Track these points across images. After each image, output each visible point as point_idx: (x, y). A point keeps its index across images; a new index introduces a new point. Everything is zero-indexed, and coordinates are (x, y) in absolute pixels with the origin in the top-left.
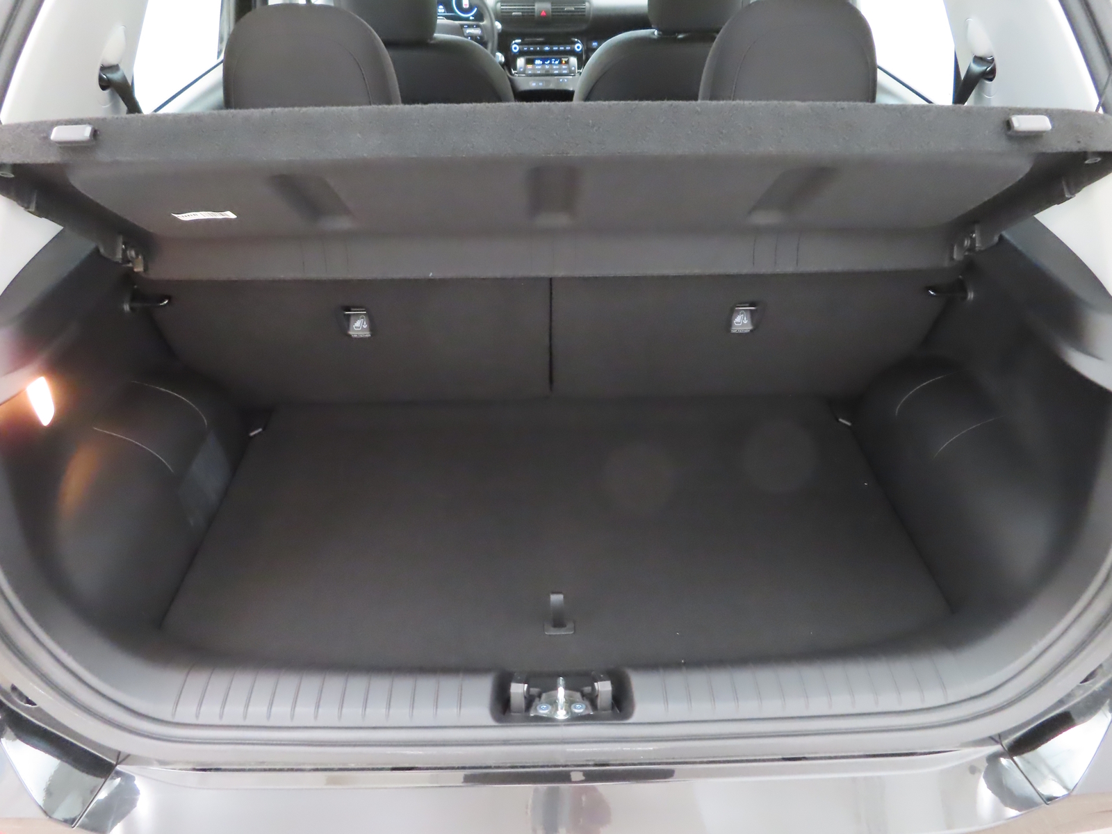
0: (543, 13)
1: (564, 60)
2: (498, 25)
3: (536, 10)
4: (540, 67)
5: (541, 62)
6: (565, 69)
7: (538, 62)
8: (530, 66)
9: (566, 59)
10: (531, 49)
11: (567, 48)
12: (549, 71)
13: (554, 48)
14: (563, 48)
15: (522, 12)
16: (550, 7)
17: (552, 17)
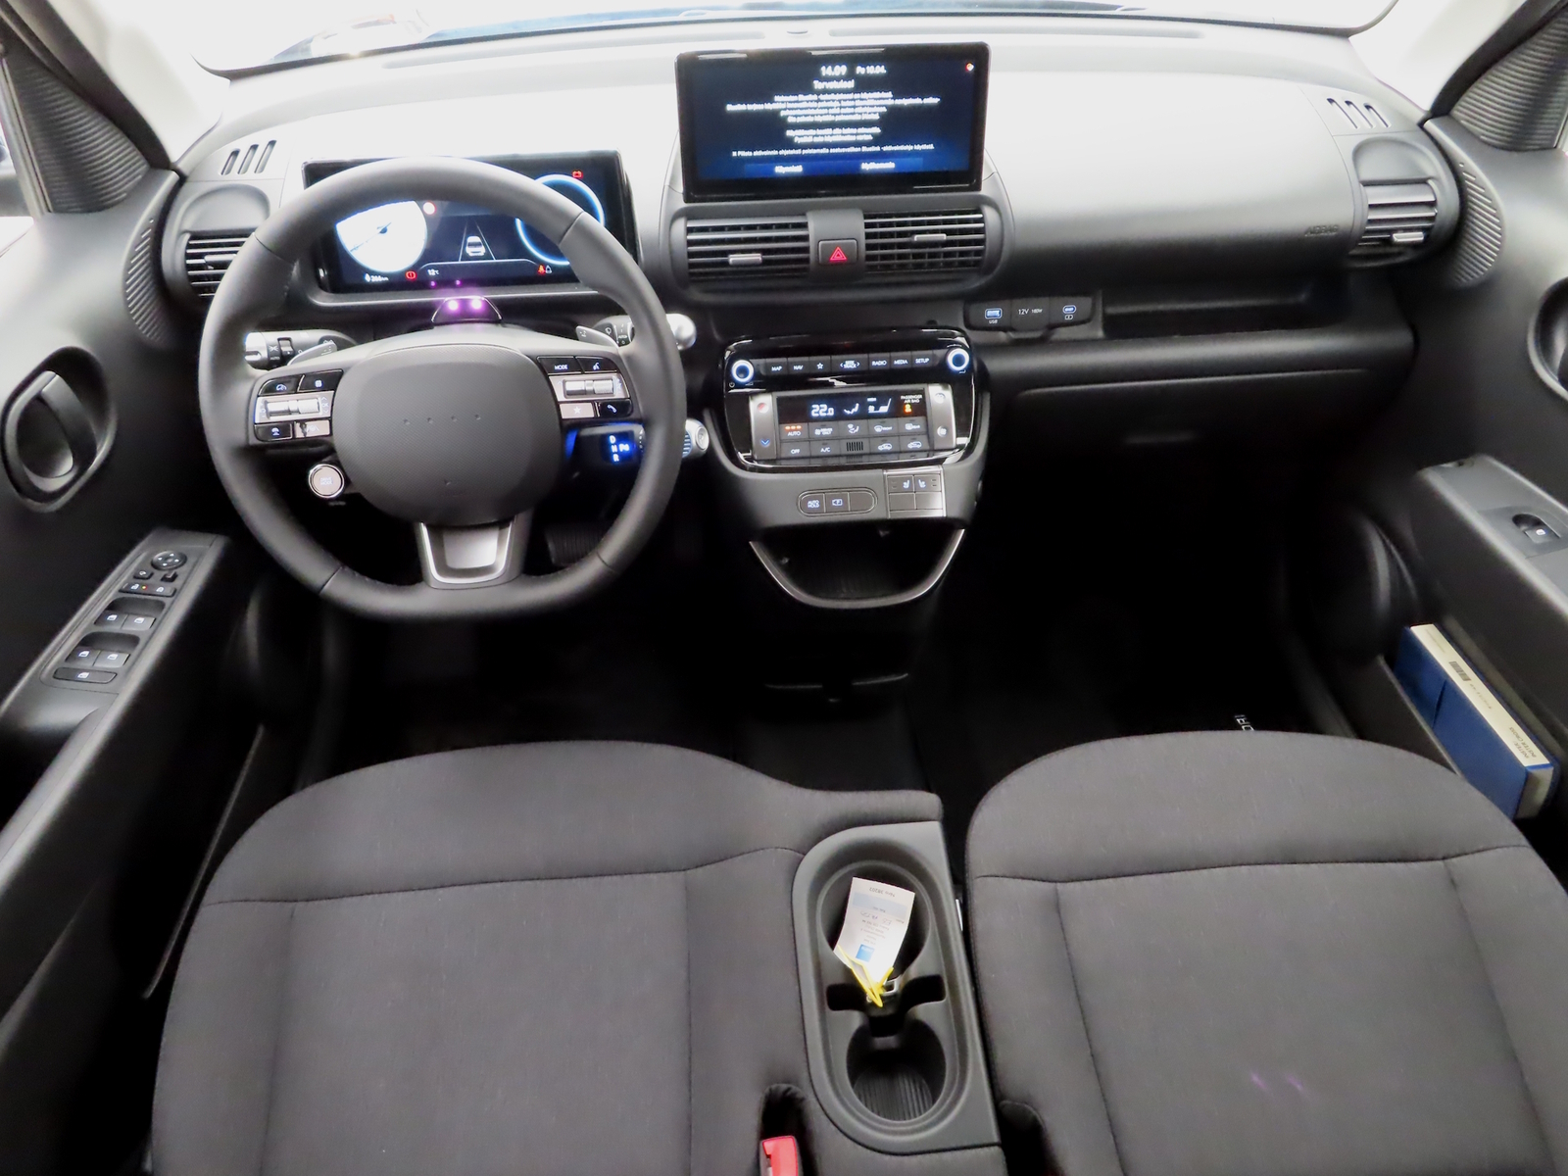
0: (838, 256)
1: (910, 401)
2: (681, 326)
3: (811, 243)
4: (827, 431)
5: (831, 412)
6: (913, 435)
7: (820, 410)
8: (794, 430)
9: (914, 397)
10: (796, 368)
11: (918, 361)
12: (860, 446)
13: (874, 363)
14: (906, 362)
15: (764, 252)
16: (863, 231)
17: (867, 263)
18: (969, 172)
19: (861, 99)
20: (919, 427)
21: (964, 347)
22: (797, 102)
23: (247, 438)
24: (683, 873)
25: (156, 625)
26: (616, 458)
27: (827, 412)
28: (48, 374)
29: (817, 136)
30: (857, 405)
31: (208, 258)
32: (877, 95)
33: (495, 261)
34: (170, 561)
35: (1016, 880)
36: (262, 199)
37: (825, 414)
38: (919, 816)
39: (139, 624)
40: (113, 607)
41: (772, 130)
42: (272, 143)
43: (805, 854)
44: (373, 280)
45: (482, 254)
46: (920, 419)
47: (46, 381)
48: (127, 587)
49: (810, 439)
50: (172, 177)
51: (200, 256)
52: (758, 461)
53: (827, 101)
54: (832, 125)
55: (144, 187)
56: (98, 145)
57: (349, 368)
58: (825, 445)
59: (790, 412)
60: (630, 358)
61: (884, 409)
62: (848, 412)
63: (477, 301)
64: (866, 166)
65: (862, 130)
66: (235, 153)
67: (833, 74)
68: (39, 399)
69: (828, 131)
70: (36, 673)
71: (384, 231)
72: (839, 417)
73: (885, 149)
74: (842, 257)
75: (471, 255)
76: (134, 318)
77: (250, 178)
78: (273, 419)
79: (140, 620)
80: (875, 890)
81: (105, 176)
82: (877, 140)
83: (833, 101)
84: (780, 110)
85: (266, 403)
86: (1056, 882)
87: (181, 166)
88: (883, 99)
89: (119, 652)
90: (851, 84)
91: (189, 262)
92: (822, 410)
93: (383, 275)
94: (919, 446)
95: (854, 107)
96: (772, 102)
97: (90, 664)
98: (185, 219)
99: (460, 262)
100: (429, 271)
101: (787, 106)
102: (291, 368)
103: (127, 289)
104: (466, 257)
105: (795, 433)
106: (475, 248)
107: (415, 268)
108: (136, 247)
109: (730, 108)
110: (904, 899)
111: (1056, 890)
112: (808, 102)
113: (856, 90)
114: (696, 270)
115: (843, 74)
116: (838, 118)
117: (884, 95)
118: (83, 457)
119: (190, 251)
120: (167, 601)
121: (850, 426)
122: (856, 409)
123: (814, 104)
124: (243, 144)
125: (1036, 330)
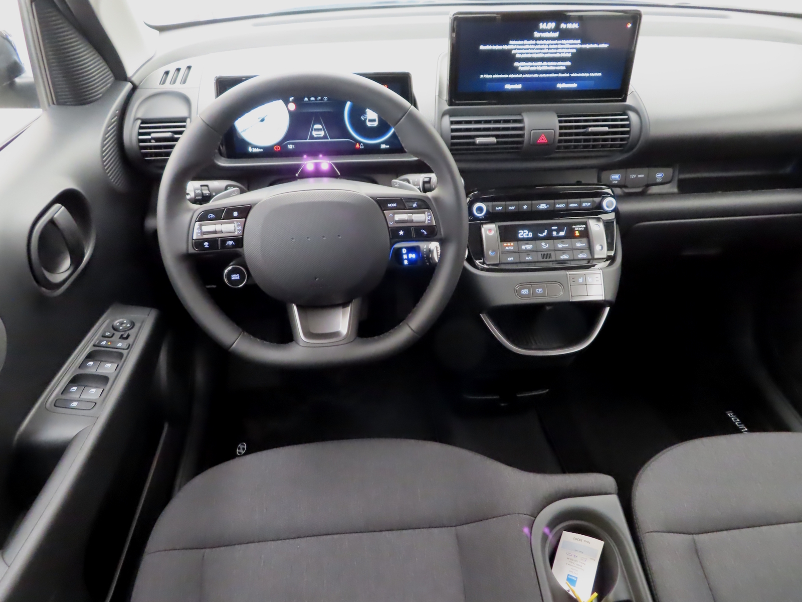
0: (543, 140)
3: (526, 132)
4: (529, 247)
5: (531, 235)
6: (581, 250)
7: (523, 234)
8: (510, 246)
9: (581, 226)
10: (510, 208)
11: (584, 205)
12: (549, 256)
13: (557, 206)
14: (577, 205)
15: (497, 136)
16: (558, 125)
17: (559, 144)
18: (620, 91)
19: (561, 44)
20: (584, 244)
21: (611, 196)
22: (523, 45)
23: (188, 248)
24: (454, 528)
25: (119, 369)
26: (406, 262)
27: (528, 235)
28: (58, 205)
29: (532, 66)
30: (546, 231)
31: (153, 135)
32: (571, 41)
33: (330, 140)
34: (124, 325)
35: (670, 534)
36: (187, 100)
37: (527, 236)
38: (604, 491)
39: (108, 368)
40: (90, 357)
41: (506, 62)
42: (189, 68)
43: (536, 518)
44: (253, 151)
45: (322, 136)
46: (585, 240)
47: (57, 210)
48: (98, 343)
49: (519, 252)
50: (129, 86)
51: (149, 134)
52: (488, 265)
53: (541, 45)
54: (542, 60)
55: (112, 91)
56: (87, 63)
57: (255, 204)
58: (528, 255)
59: (507, 235)
60: (436, 199)
61: (562, 234)
62: (541, 235)
63: (325, 164)
64: (560, 86)
65: (560, 63)
66: (167, 73)
67: (546, 28)
68: (52, 222)
69: (540, 63)
70: (42, 403)
71: (262, 120)
72: (535, 238)
73: (573, 75)
74: (545, 141)
75: (315, 136)
76: (107, 171)
77: (178, 87)
78: (206, 236)
79: (109, 365)
80: (576, 539)
81: (90, 82)
82: (568, 70)
83: (545, 45)
84: (512, 50)
85: (201, 226)
86: (693, 534)
87: (134, 79)
88: (575, 44)
89: (96, 387)
90: (556, 34)
91: (141, 137)
92: (525, 234)
93: (260, 148)
94: (585, 256)
95: (557, 49)
96: (508, 44)
97: (78, 396)
98: (137, 111)
99: (308, 141)
100: (289, 146)
101: (516, 47)
102: (212, 204)
103: (103, 153)
104: (312, 137)
105: (510, 248)
106: (318, 131)
107: (279, 144)
108: (108, 127)
109: (482, 47)
110: (596, 546)
111: (694, 541)
112: (529, 45)
113: (559, 38)
114: (456, 147)
115: (553, 28)
116: (546, 56)
117: (575, 42)
118: (76, 260)
119: (141, 131)
120: (125, 352)
121: (543, 244)
122: (545, 233)
123: (533, 47)
124: (172, 68)
125: (639, 187)
